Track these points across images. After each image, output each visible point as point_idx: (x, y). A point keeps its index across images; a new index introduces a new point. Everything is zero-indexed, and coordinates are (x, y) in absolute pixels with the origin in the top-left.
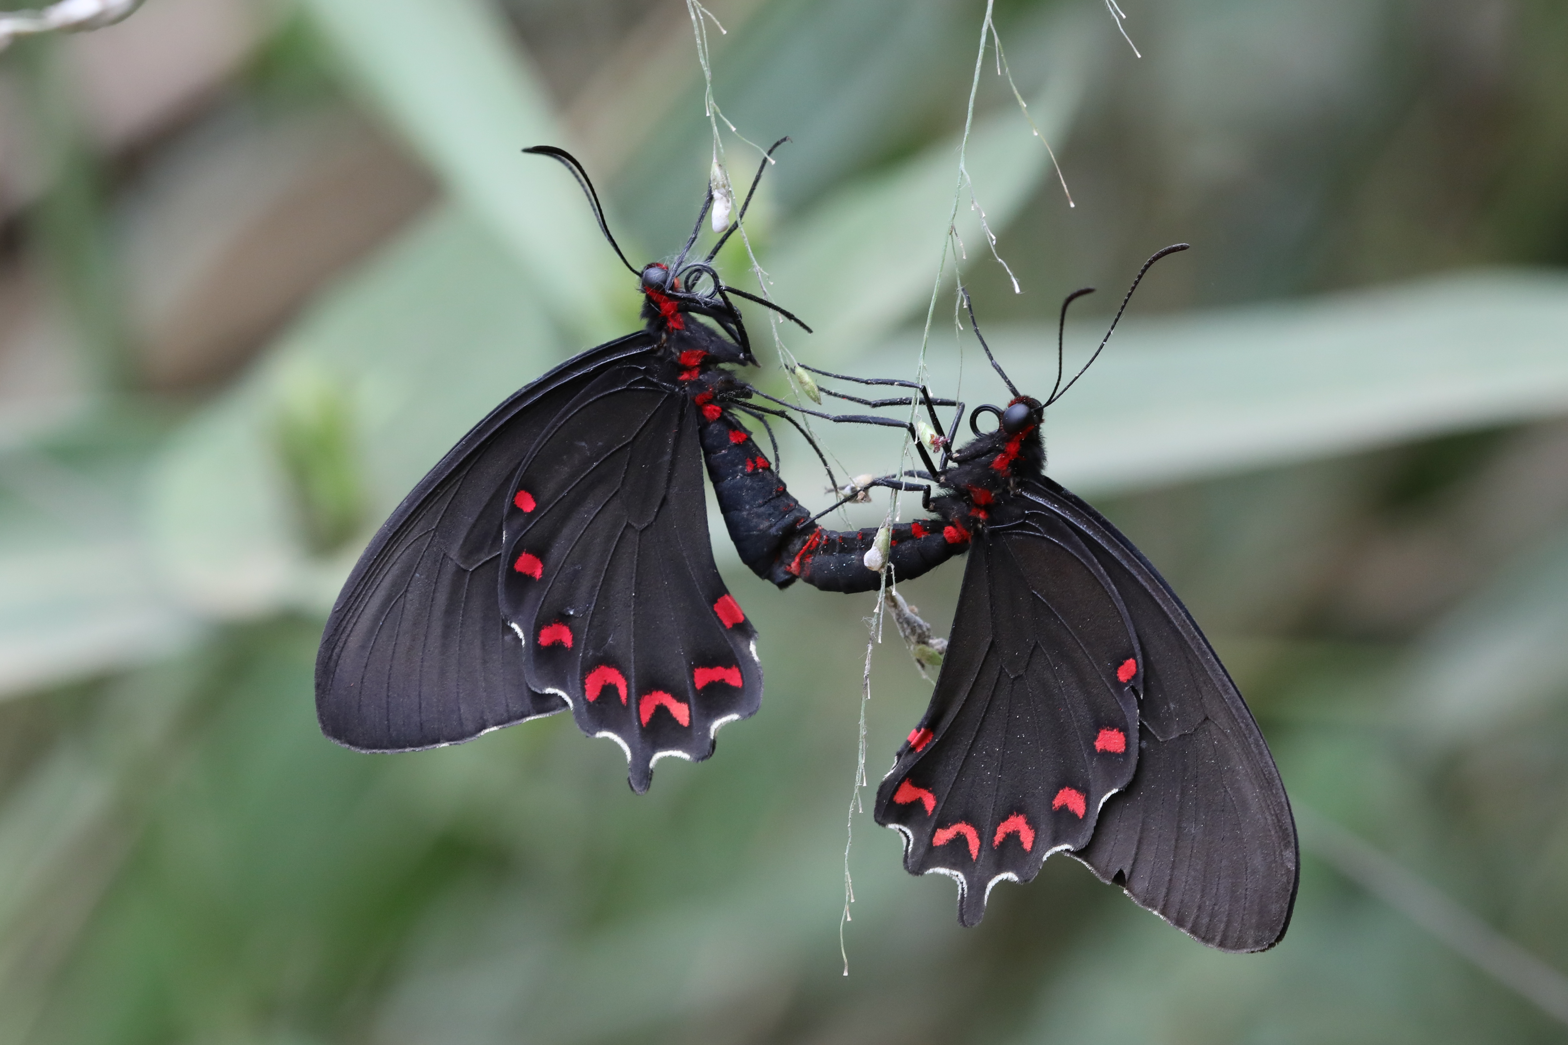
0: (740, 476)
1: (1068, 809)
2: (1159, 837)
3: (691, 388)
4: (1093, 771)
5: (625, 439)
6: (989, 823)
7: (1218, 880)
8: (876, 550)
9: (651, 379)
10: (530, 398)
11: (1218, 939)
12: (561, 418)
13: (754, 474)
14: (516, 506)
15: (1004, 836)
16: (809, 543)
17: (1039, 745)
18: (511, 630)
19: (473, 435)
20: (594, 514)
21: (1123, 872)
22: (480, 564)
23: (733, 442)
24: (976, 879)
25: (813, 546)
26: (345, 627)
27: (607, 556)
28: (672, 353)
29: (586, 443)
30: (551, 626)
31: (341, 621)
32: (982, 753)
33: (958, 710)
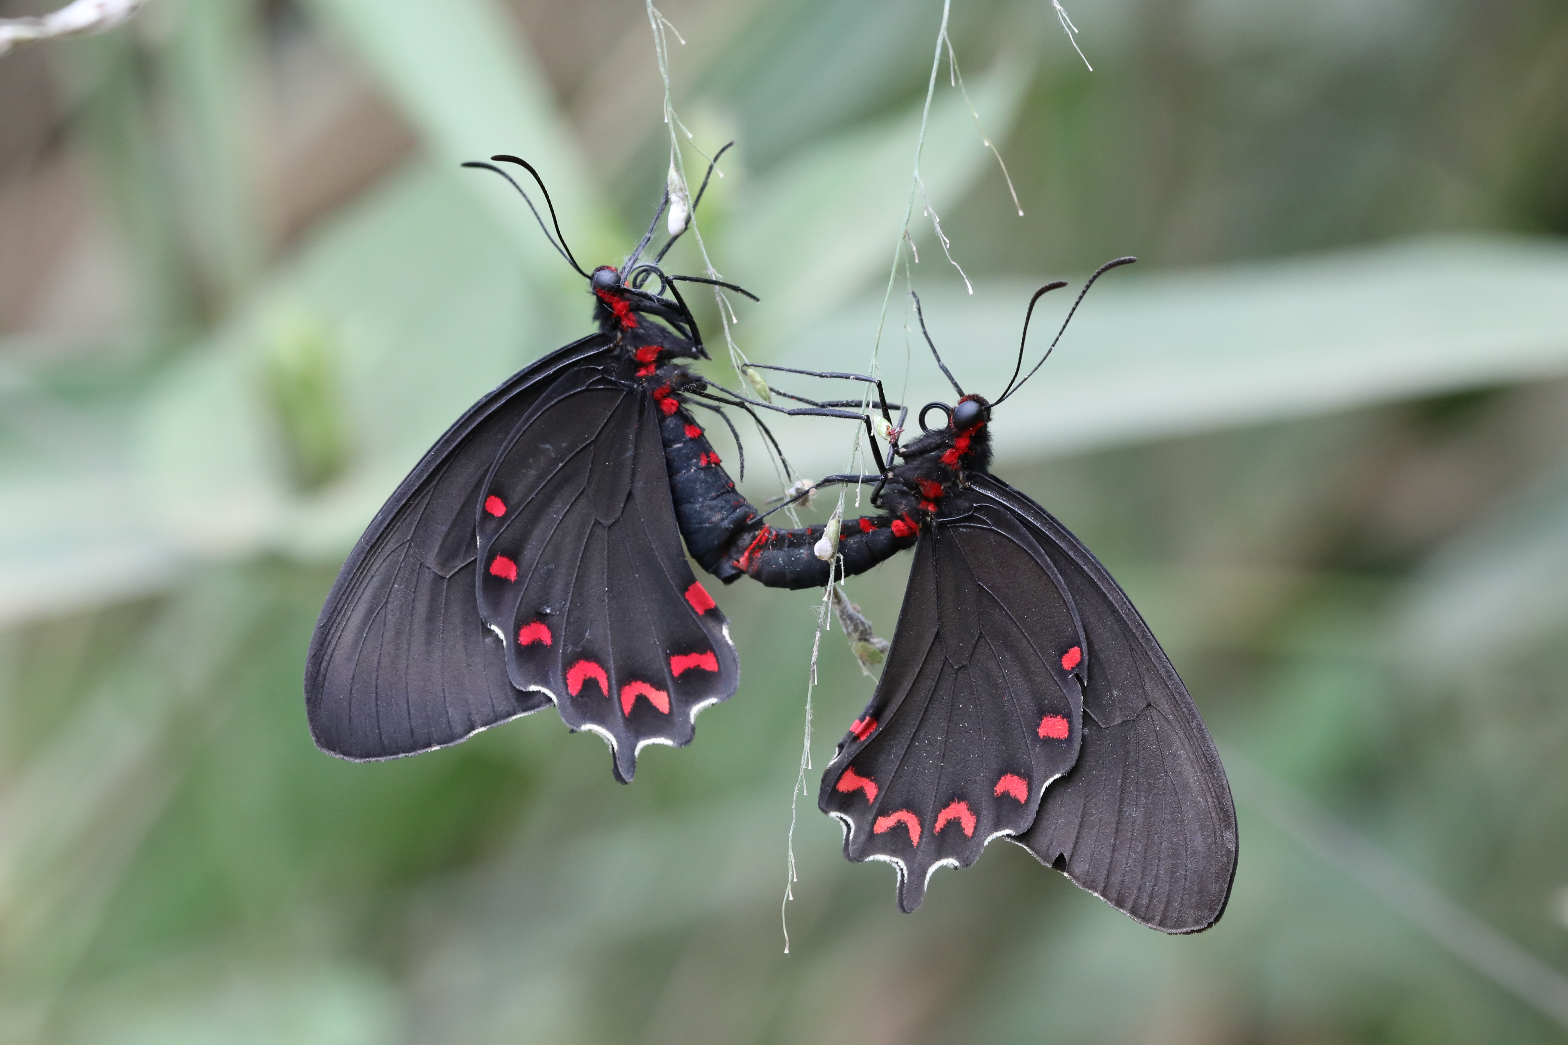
0: (695, 471)
1: (1009, 795)
2: (1100, 821)
3: (649, 384)
4: (1036, 757)
5: (588, 439)
6: (930, 810)
7: (1159, 862)
8: (826, 540)
9: (609, 378)
10: (493, 405)
11: (1158, 919)
12: (525, 422)
13: (707, 468)
14: (487, 511)
15: (945, 822)
16: (759, 538)
17: (982, 732)
18: (491, 632)
19: (441, 445)
20: (563, 513)
21: (1064, 856)
22: (456, 570)
23: (688, 436)
24: (916, 865)
25: (762, 541)
26: (330, 642)
27: (578, 554)
28: (627, 350)
29: (551, 445)
30: (530, 625)
31: (327, 635)
32: (924, 742)
33: (903, 699)
